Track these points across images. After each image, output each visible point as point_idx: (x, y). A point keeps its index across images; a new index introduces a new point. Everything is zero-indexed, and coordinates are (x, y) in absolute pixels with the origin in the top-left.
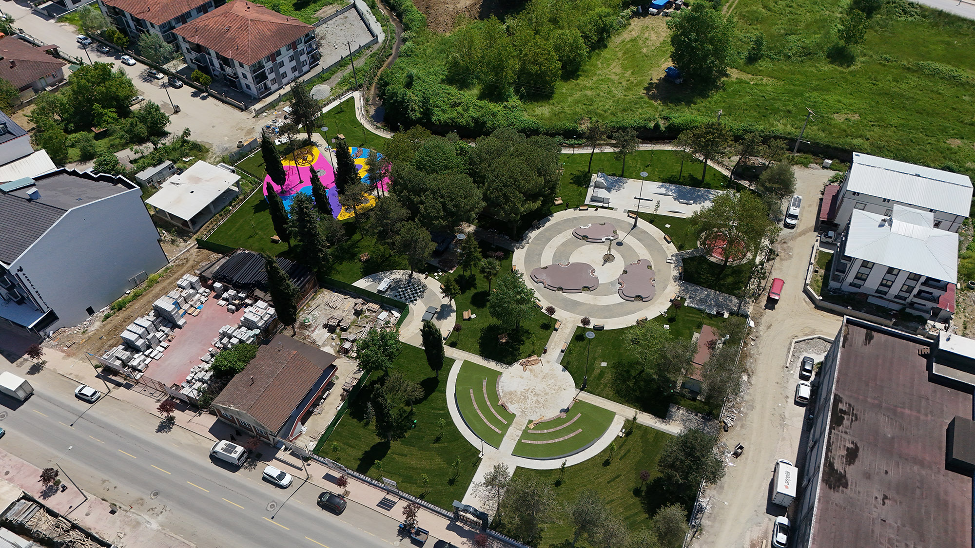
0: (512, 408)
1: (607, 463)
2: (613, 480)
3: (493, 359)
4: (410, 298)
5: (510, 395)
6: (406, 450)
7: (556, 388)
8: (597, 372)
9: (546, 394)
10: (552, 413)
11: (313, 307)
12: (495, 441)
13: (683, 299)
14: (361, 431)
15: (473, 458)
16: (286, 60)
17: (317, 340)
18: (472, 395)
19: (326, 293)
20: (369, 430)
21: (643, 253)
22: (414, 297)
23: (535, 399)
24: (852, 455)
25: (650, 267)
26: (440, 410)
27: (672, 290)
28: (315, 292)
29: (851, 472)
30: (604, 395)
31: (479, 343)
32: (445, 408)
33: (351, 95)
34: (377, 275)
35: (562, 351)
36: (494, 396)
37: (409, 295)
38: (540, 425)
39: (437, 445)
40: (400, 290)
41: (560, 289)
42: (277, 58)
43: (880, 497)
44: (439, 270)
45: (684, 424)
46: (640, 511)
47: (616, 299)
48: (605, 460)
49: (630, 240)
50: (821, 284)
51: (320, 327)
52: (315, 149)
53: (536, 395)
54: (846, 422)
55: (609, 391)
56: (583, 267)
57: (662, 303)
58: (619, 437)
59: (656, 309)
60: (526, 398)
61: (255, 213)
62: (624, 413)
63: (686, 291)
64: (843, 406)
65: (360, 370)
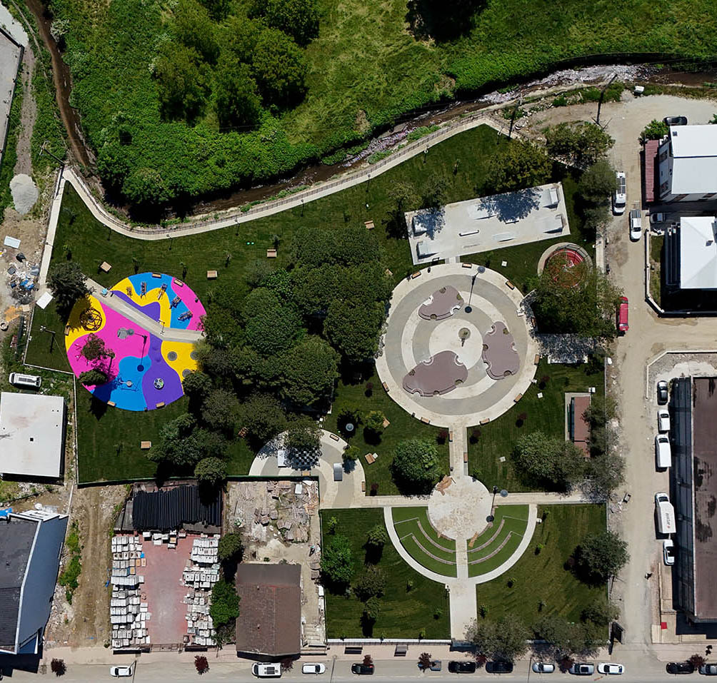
0: (450, 534)
1: (537, 551)
2: (547, 563)
7: (475, 500)
8: (500, 469)
9: (469, 509)
11: (234, 506)
12: (451, 571)
13: (545, 357)
15: (442, 594)
17: (259, 537)
24: (712, 508)
25: (505, 331)
29: (713, 522)
30: (514, 490)
33: (63, 179)
35: (465, 462)
36: (432, 532)
37: (308, 458)
38: (478, 541)
40: (297, 455)
41: (436, 392)
48: (534, 550)
49: (476, 301)
50: (659, 284)
51: (253, 523)
52: (91, 298)
53: (462, 513)
54: (704, 480)
55: (517, 485)
56: (446, 358)
57: (529, 370)
58: (538, 523)
59: (526, 379)
60: (455, 520)
61: (98, 419)
62: (534, 500)
63: (545, 345)
64: (700, 467)
65: (312, 551)
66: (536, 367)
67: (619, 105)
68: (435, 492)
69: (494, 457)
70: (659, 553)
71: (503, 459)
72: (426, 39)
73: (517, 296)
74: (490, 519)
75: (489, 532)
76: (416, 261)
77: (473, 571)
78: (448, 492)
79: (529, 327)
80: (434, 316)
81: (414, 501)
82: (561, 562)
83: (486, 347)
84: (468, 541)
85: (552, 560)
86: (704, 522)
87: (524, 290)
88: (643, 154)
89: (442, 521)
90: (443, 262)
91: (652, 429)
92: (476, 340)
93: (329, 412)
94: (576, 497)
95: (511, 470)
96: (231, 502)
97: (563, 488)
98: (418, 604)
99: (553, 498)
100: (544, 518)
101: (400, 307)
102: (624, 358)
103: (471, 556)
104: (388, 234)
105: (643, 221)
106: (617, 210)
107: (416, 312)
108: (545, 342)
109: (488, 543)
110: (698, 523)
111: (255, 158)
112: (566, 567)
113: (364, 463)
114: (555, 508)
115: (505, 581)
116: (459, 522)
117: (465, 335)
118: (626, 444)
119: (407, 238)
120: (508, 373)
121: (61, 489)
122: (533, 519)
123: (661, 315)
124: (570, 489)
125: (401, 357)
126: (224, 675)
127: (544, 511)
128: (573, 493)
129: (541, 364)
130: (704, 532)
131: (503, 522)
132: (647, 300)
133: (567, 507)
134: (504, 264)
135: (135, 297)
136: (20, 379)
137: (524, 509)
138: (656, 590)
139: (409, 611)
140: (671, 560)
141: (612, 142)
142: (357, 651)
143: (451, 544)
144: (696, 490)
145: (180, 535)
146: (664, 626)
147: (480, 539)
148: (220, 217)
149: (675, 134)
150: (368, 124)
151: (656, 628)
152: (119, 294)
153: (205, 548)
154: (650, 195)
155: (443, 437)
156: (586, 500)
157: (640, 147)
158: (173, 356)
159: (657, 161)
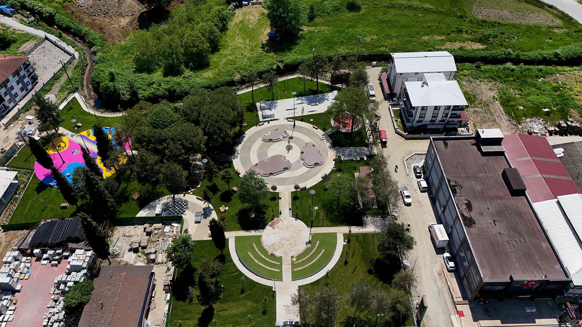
0: (278, 254)
1: (346, 263)
2: (354, 270)
3: (252, 229)
4: (180, 212)
5: (272, 246)
6: (225, 306)
7: (297, 231)
8: (315, 214)
9: (293, 237)
10: (302, 247)
11: (115, 241)
12: (278, 277)
13: (340, 157)
14: (190, 307)
15: (271, 293)
16: (14, 84)
17: (128, 261)
18: (251, 256)
19: (119, 229)
20: (194, 304)
21: (307, 139)
22: (182, 210)
23: (288, 243)
24: (469, 206)
25: (314, 145)
26: (234, 273)
27: (332, 154)
28: (112, 231)
29: (473, 214)
30: (326, 225)
31: (239, 223)
32: (238, 270)
33: (73, 96)
34: (150, 205)
35: (290, 209)
36: (264, 251)
37: (178, 210)
38: (299, 257)
39: (244, 295)
40: (171, 209)
41: (271, 174)
42: (8, 84)
43: (492, 222)
44: (190, 188)
45: (374, 224)
46: (377, 282)
47: (304, 169)
48: (344, 261)
49: (295, 134)
51: (127, 252)
53: (287, 240)
55: (327, 222)
56: (277, 158)
57: (330, 163)
58: (344, 245)
59: (329, 167)
60: (283, 245)
61: (38, 193)
62: (341, 231)
64: (452, 183)
65: (169, 269)
66: (334, 162)
68: (268, 227)
69: (310, 207)
70: (442, 264)
71: (316, 208)
73: (320, 132)
75: (307, 251)
76: (261, 119)
77: (296, 276)
78: (278, 227)
79: (328, 144)
80: (270, 140)
81: (253, 233)
82: (366, 269)
83: (302, 153)
84: (292, 257)
85: (359, 267)
86: (466, 214)
90: (277, 120)
92: (296, 150)
93: (198, 186)
94: (370, 229)
95: (322, 214)
96: (115, 238)
98: (249, 304)
99: (355, 230)
100: (349, 242)
101: (250, 137)
102: (389, 157)
105: (387, 104)
107: (261, 138)
108: (339, 151)
109: (307, 257)
110: (462, 215)
113: (218, 212)
114: (357, 235)
115: (322, 283)
116: (285, 246)
117: (289, 148)
119: (257, 111)
120: (317, 164)
122: (341, 243)
123: (407, 139)
125: (249, 158)
127: (348, 237)
128: (368, 226)
129: (338, 161)
130: (468, 222)
131: (318, 242)
132: (397, 133)
133: (365, 235)
134: (312, 120)
135: (91, 137)
137: (334, 236)
138: (446, 289)
144: (454, 196)
145: (65, 254)
146: (461, 314)
147: (301, 255)
151: (455, 318)
152: (82, 136)
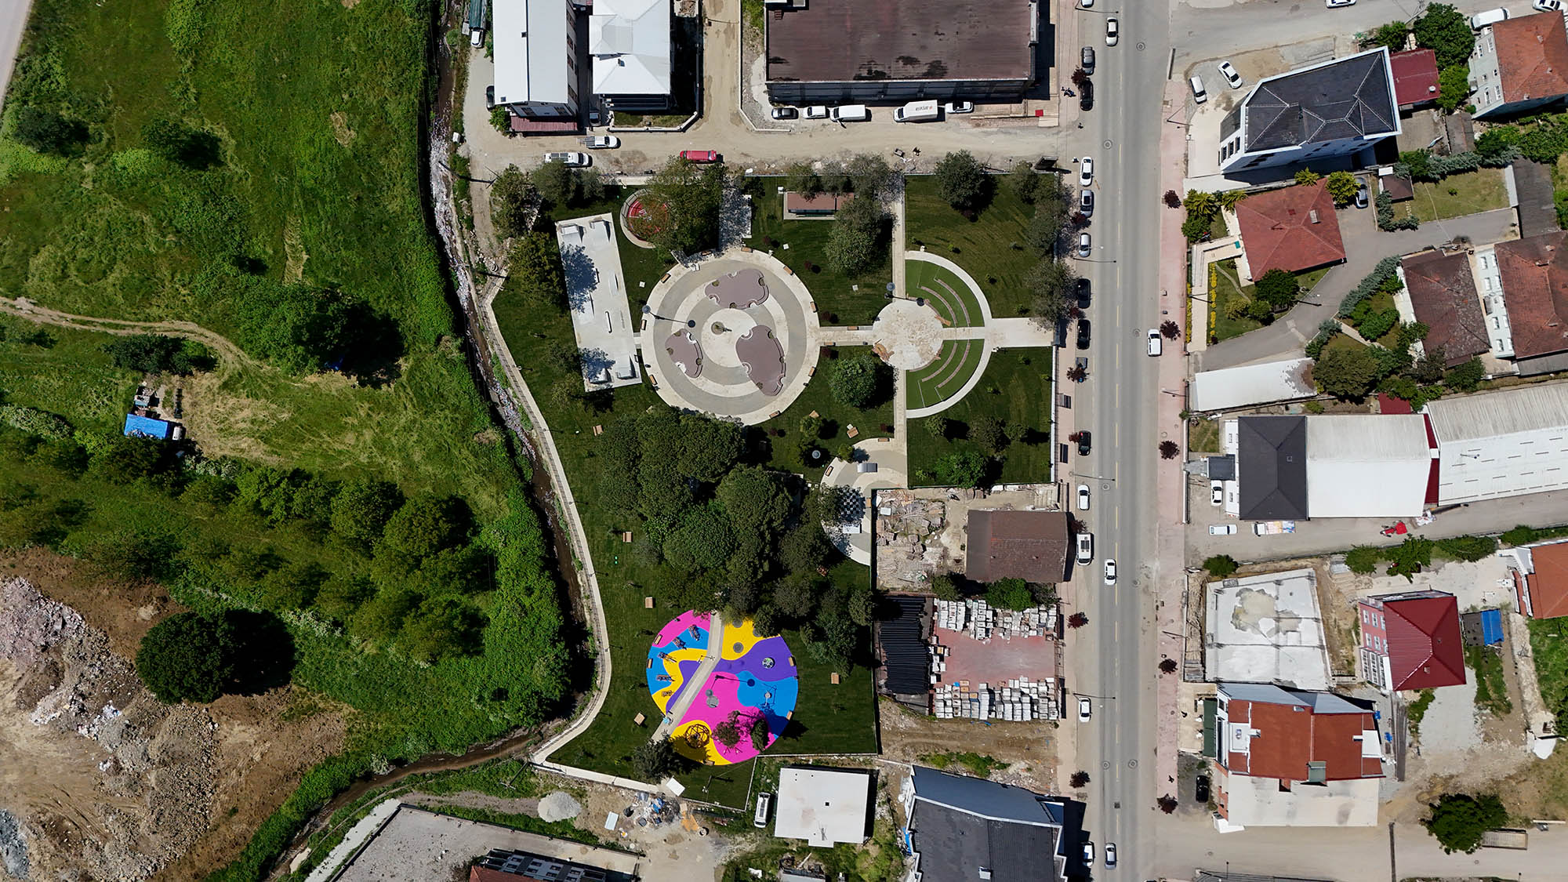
0: (937, 346)
1: (956, 251)
2: (970, 241)
3: (892, 385)
4: (854, 497)
5: (924, 354)
7: (898, 318)
8: (866, 291)
10: (927, 310)
12: (977, 345)
13: (745, 240)
15: (1003, 356)
18: (943, 382)
19: (882, 582)
21: (697, 296)
22: (851, 494)
23: (918, 332)
24: (909, 61)
25: (715, 284)
26: (965, 406)
28: (886, 591)
29: (925, 59)
30: (889, 275)
31: (880, 407)
33: (545, 763)
34: (839, 544)
35: (857, 329)
36: (933, 366)
38: (945, 316)
39: (1001, 390)
41: (780, 361)
43: (938, 37)
45: (890, 202)
46: (990, 212)
48: (955, 254)
50: (667, 117)
51: (923, 562)
52: (673, 736)
53: (914, 332)
54: (879, 69)
55: (884, 272)
56: (744, 348)
57: (758, 258)
58: (926, 250)
59: (768, 263)
60: (921, 340)
61: (805, 729)
62: (900, 254)
63: (731, 241)
64: (865, 73)
65: (954, 497)
66: (755, 251)
67: (473, 160)
68: (890, 363)
69: (853, 297)
70: (962, 118)
71: (855, 288)
72: (399, 366)
73: (677, 272)
74: (920, 302)
75: (935, 304)
76: (638, 380)
77: (978, 321)
78: (891, 347)
79: (711, 258)
80: (698, 362)
81: (900, 385)
82: (969, 225)
83: (732, 305)
84: (944, 326)
85: (965, 235)
86: (925, 69)
87: (671, 263)
88: (526, 134)
89: (922, 355)
90: (639, 351)
91: (824, 125)
92: (724, 316)
93: (802, 476)
94: (898, 209)
95: (868, 279)
96: (899, 586)
97: (888, 223)
98: (1013, 382)
99: (899, 233)
100: (920, 244)
101: (688, 399)
102: (746, 155)
103: (961, 323)
104: (608, 411)
105: (598, 133)
106: (586, 163)
107: (693, 381)
108: (728, 241)
109: (947, 305)
110: (925, 76)
111: (524, 554)
112: (974, 219)
113: (857, 439)
114: (909, 232)
115: (989, 286)
116: (923, 336)
117: (718, 328)
118: (840, 153)
119: (612, 390)
120: (761, 281)
121: (883, 773)
122: (921, 255)
123: (700, 115)
124: (889, 215)
125: (742, 398)
126: (1090, 597)
127: (913, 243)
128: (893, 212)
129: (751, 245)
130: (936, 69)
131: (924, 288)
132: (684, 130)
133: (909, 218)
134: (642, 284)
135: (674, 687)
136: (761, 815)
137: (910, 265)
138: (1000, 122)
139: (1021, 392)
140: (967, 105)
141: (512, 167)
142: (1065, 448)
143: (947, 344)
144: (889, 78)
145: (934, 642)
146: (1039, 113)
147: (942, 313)
148: (588, 593)
149: (504, 99)
150: (489, 431)
151: (1042, 122)
152: (669, 705)
153: (949, 615)
154: (570, 126)
155: (829, 353)
156: (901, 198)
157: (519, 136)
158: (738, 647)
159: (534, 118)
